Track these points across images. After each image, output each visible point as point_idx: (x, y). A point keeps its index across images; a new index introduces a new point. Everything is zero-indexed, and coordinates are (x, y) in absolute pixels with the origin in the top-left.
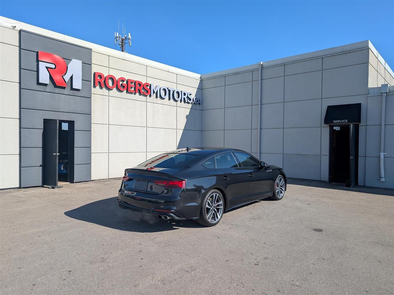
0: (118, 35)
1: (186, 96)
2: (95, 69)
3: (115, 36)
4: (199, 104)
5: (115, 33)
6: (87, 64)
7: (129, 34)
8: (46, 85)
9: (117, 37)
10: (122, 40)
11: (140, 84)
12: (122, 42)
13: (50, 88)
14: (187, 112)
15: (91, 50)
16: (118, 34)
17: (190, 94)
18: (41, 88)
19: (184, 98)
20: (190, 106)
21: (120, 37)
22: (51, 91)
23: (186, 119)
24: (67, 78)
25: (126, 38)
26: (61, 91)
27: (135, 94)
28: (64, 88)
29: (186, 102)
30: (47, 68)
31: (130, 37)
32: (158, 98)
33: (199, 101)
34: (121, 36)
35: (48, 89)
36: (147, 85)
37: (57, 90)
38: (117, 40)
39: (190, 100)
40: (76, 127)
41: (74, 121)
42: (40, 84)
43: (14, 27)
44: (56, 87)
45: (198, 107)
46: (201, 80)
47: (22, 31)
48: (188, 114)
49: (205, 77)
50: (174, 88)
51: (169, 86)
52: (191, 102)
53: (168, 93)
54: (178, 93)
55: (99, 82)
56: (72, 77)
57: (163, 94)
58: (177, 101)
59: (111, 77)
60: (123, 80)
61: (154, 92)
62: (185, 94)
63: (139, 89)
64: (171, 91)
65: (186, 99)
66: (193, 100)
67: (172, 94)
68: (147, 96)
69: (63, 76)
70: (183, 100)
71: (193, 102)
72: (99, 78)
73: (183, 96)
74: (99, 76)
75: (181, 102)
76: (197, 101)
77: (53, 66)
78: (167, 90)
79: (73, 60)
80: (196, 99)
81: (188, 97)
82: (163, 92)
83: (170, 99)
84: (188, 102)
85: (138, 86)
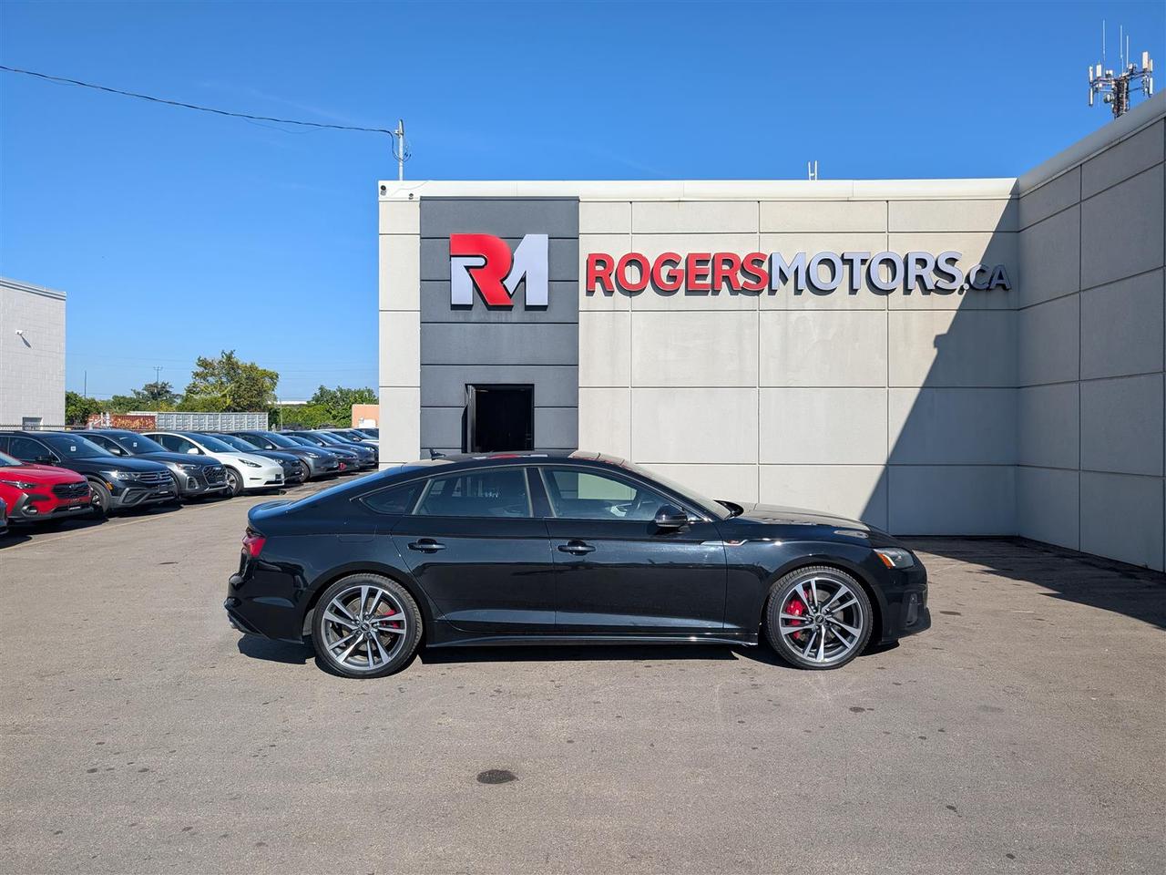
0: (1099, 74)
1: (931, 265)
2: (588, 247)
3: (1091, 79)
4: (1004, 287)
5: (1091, 68)
6: (564, 239)
7: (1145, 55)
8: (468, 307)
9: (1097, 80)
10: (1119, 84)
11: (729, 260)
12: (1118, 91)
13: (479, 312)
14: (943, 324)
15: (577, 199)
16: (1099, 68)
17: (952, 261)
18: (461, 315)
19: (920, 278)
20: (956, 300)
21: (1108, 76)
22: (483, 317)
23: (935, 352)
24: (511, 283)
25: (1132, 73)
26: (503, 315)
27: (716, 292)
28: (509, 308)
29: (931, 290)
30: (468, 268)
31: (1146, 62)
32: (806, 291)
33: (1001, 277)
34: (1111, 72)
35: (473, 315)
36: (756, 259)
37: (494, 315)
38: (1096, 91)
39: (952, 278)
40: (538, 399)
41: (533, 385)
42: (455, 307)
43: (411, 195)
44: (490, 308)
45: (997, 299)
46: (1016, 196)
47: (422, 199)
48: (944, 329)
49: (1027, 182)
50: (877, 249)
51: (853, 247)
52: (958, 288)
53: (843, 270)
54: (889, 262)
55: (598, 279)
56: (523, 280)
57: (822, 276)
58: (887, 292)
59: (633, 260)
60: (669, 260)
61: (784, 278)
62: (922, 262)
63: (726, 278)
64: (857, 264)
65: (931, 279)
66: (968, 277)
67: (860, 271)
68: (758, 293)
69: (502, 281)
70: (913, 283)
71: (967, 287)
72: (600, 268)
73: (915, 270)
74: (599, 262)
75: (907, 291)
76: (986, 278)
77: (480, 262)
78: (838, 263)
79: (527, 237)
80: (981, 271)
81: (937, 270)
82: (826, 269)
83: (853, 291)
84: (939, 290)
85: (726, 267)
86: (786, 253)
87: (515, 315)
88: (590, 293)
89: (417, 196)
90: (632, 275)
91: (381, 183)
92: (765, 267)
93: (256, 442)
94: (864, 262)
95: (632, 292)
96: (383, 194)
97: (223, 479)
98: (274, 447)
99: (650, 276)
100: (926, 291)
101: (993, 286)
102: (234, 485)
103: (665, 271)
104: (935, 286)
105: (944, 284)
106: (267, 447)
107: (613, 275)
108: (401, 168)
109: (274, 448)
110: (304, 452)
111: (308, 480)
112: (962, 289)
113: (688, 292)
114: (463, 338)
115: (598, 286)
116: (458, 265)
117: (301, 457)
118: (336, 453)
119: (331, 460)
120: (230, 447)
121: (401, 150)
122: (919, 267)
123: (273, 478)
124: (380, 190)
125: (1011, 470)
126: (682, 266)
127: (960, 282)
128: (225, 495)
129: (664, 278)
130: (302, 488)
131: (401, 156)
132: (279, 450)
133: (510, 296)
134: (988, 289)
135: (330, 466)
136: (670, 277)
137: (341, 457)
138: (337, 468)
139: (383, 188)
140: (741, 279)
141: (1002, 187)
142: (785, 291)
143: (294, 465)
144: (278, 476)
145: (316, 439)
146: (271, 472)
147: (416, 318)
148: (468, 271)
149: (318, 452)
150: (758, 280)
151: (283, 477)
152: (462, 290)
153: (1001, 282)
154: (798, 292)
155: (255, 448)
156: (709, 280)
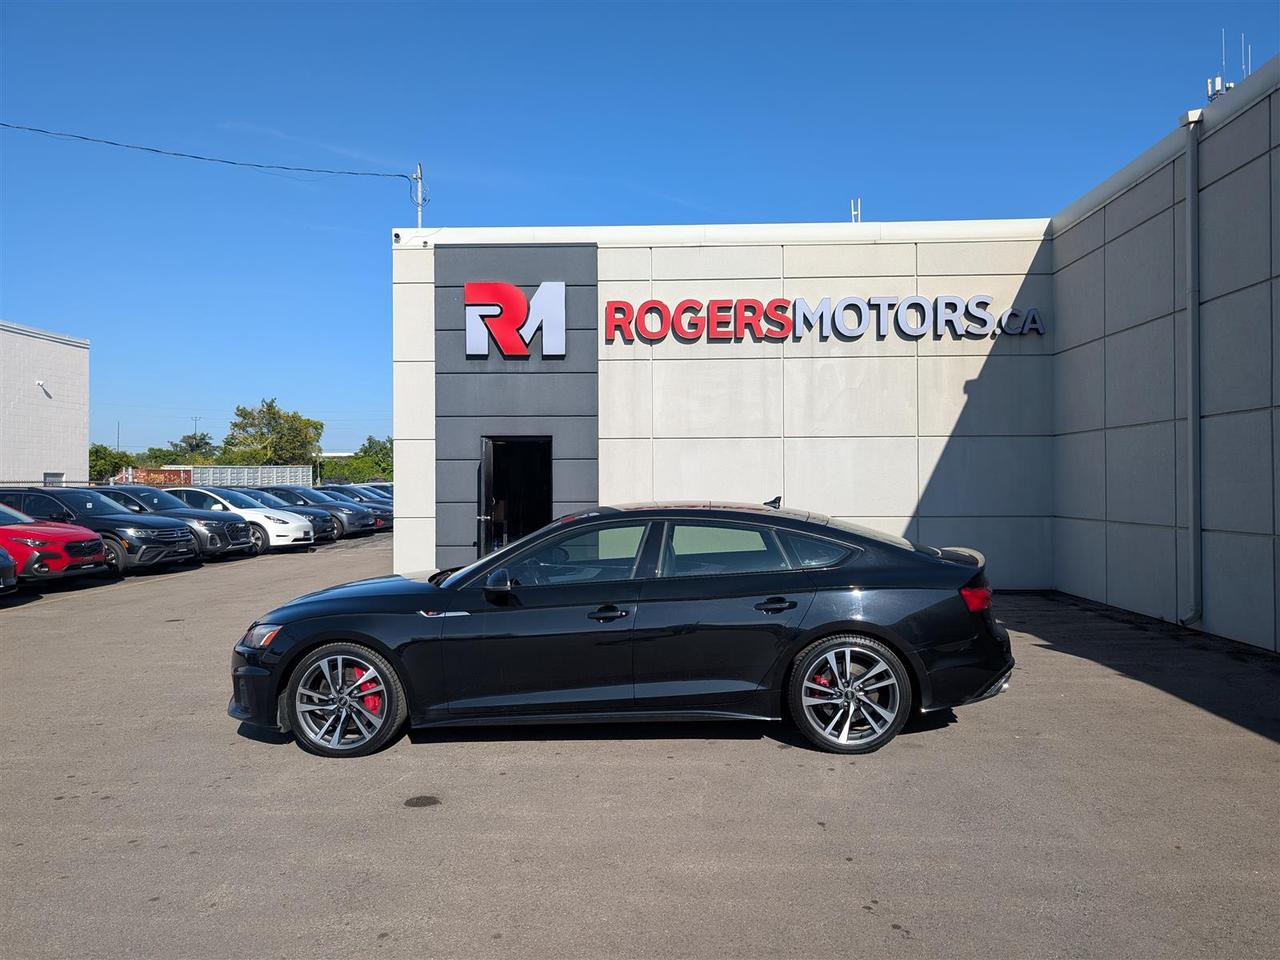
1: (961, 310)
2: (606, 294)
3: (1210, 93)
5: (1209, 81)
6: (583, 286)
8: (484, 357)
9: (1216, 94)
11: (751, 306)
13: (495, 362)
14: (973, 369)
15: (594, 246)
17: (983, 305)
18: (477, 365)
19: (949, 323)
20: (987, 345)
21: (1228, 89)
22: (499, 368)
23: (965, 397)
24: (527, 332)
26: (520, 365)
27: (739, 340)
28: (526, 358)
29: (962, 335)
30: (483, 317)
32: (832, 337)
33: (1034, 321)
35: (490, 365)
36: (780, 306)
37: (510, 365)
39: (983, 323)
40: (557, 450)
41: (551, 437)
42: (470, 357)
43: (425, 243)
44: (506, 358)
45: (1030, 344)
46: (1050, 237)
47: (437, 247)
48: (974, 375)
49: (1061, 223)
50: (905, 293)
51: (880, 292)
52: (990, 333)
53: (870, 316)
54: (917, 307)
55: (618, 327)
56: (540, 328)
57: (848, 322)
58: (917, 338)
59: (653, 307)
60: (690, 307)
61: (808, 325)
62: (952, 306)
63: (748, 325)
64: (884, 309)
65: (962, 324)
66: (1000, 321)
67: (888, 317)
68: (782, 340)
69: (518, 330)
70: (943, 329)
71: (998, 331)
72: (619, 316)
73: (944, 314)
74: (618, 310)
75: (937, 337)
76: (1019, 323)
77: (496, 311)
78: (864, 309)
79: (544, 284)
80: (1013, 315)
81: (968, 314)
82: (852, 314)
83: (881, 337)
84: (969, 335)
85: (748, 314)
86: (809, 299)
87: (533, 364)
88: (610, 341)
89: (431, 244)
90: (653, 323)
91: (395, 231)
92: (789, 314)
93: (288, 497)
94: (891, 306)
95: (652, 340)
96: (397, 242)
97: (247, 536)
98: (305, 501)
99: (671, 324)
100: (956, 336)
101: (1025, 331)
102: (260, 543)
103: (686, 318)
104: (966, 331)
105: (975, 328)
106: (299, 503)
107: (633, 322)
108: (420, 213)
109: (306, 503)
110: (337, 508)
111: (342, 537)
112: (994, 334)
113: (710, 340)
114: (478, 388)
115: (618, 334)
116: (473, 314)
117: (334, 513)
118: (374, 508)
119: (366, 516)
120: (258, 503)
121: (420, 194)
122: (949, 311)
123: (301, 535)
124: (394, 238)
125: (1047, 521)
126: (703, 313)
127: (992, 327)
128: (250, 553)
129: (685, 326)
130: (334, 545)
131: (420, 201)
132: (311, 506)
133: (527, 345)
134: (1021, 334)
135: (365, 522)
136: (692, 325)
137: (379, 513)
138: (373, 525)
139: (397, 236)
140: (764, 326)
141: (1037, 227)
142: (810, 337)
143: (326, 521)
144: (306, 533)
145: (353, 493)
146: (298, 529)
147: (430, 369)
148: (483, 320)
149: (355, 508)
150: (782, 326)
151: (312, 534)
152: (477, 339)
153: (1034, 326)
154: (824, 339)
155: (285, 503)
156: (731, 328)
